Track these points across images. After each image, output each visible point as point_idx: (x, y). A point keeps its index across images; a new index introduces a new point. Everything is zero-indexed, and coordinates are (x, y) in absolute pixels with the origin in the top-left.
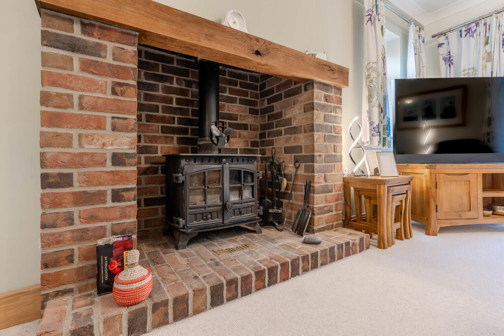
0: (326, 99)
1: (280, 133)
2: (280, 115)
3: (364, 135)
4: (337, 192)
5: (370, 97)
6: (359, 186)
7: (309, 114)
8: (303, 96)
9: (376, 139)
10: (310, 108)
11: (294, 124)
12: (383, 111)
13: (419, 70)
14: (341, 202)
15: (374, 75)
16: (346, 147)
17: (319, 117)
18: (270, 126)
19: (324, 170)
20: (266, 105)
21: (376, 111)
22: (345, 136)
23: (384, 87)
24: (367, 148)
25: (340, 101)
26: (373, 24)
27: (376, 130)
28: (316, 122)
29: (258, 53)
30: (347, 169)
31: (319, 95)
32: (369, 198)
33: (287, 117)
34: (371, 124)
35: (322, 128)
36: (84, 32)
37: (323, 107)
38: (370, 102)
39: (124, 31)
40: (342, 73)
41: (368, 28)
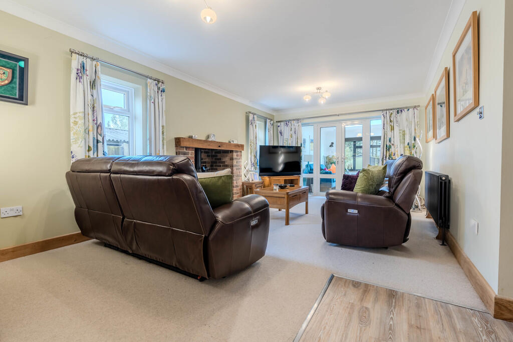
0: (237, 156)
1: (220, 166)
2: (220, 159)
3: (249, 167)
4: (240, 187)
5: (251, 152)
6: (247, 185)
7: (232, 161)
8: (230, 154)
9: (253, 168)
10: (232, 159)
11: (226, 164)
12: (255, 157)
13: (270, 142)
14: (241, 190)
15: (252, 144)
16: (243, 171)
17: (235, 162)
18: (216, 163)
19: (236, 180)
20: (214, 154)
21: (253, 157)
22: (243, 167)
23: (256, 148)
24: (250, 171)
25: (241, 156)
26: (253, 126)
27: (253, 165)
28: (234, 164)
29: (219, 146)
30: (244, 179)
31: (235, 154)
32: (250, 189)
33: (223, 160)
34: (251, 162)
35: (236, 166)
36: (186, 150)
37: (236, 159)
38: (251, 154)
39: (192, 148)
40: (242, 146)
41: (250, 126)
